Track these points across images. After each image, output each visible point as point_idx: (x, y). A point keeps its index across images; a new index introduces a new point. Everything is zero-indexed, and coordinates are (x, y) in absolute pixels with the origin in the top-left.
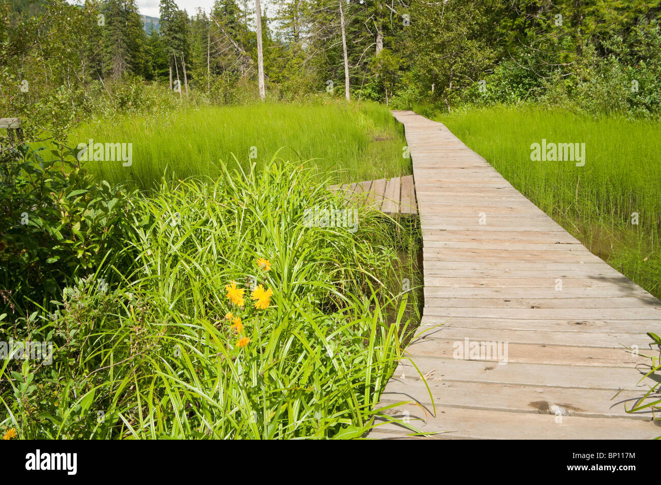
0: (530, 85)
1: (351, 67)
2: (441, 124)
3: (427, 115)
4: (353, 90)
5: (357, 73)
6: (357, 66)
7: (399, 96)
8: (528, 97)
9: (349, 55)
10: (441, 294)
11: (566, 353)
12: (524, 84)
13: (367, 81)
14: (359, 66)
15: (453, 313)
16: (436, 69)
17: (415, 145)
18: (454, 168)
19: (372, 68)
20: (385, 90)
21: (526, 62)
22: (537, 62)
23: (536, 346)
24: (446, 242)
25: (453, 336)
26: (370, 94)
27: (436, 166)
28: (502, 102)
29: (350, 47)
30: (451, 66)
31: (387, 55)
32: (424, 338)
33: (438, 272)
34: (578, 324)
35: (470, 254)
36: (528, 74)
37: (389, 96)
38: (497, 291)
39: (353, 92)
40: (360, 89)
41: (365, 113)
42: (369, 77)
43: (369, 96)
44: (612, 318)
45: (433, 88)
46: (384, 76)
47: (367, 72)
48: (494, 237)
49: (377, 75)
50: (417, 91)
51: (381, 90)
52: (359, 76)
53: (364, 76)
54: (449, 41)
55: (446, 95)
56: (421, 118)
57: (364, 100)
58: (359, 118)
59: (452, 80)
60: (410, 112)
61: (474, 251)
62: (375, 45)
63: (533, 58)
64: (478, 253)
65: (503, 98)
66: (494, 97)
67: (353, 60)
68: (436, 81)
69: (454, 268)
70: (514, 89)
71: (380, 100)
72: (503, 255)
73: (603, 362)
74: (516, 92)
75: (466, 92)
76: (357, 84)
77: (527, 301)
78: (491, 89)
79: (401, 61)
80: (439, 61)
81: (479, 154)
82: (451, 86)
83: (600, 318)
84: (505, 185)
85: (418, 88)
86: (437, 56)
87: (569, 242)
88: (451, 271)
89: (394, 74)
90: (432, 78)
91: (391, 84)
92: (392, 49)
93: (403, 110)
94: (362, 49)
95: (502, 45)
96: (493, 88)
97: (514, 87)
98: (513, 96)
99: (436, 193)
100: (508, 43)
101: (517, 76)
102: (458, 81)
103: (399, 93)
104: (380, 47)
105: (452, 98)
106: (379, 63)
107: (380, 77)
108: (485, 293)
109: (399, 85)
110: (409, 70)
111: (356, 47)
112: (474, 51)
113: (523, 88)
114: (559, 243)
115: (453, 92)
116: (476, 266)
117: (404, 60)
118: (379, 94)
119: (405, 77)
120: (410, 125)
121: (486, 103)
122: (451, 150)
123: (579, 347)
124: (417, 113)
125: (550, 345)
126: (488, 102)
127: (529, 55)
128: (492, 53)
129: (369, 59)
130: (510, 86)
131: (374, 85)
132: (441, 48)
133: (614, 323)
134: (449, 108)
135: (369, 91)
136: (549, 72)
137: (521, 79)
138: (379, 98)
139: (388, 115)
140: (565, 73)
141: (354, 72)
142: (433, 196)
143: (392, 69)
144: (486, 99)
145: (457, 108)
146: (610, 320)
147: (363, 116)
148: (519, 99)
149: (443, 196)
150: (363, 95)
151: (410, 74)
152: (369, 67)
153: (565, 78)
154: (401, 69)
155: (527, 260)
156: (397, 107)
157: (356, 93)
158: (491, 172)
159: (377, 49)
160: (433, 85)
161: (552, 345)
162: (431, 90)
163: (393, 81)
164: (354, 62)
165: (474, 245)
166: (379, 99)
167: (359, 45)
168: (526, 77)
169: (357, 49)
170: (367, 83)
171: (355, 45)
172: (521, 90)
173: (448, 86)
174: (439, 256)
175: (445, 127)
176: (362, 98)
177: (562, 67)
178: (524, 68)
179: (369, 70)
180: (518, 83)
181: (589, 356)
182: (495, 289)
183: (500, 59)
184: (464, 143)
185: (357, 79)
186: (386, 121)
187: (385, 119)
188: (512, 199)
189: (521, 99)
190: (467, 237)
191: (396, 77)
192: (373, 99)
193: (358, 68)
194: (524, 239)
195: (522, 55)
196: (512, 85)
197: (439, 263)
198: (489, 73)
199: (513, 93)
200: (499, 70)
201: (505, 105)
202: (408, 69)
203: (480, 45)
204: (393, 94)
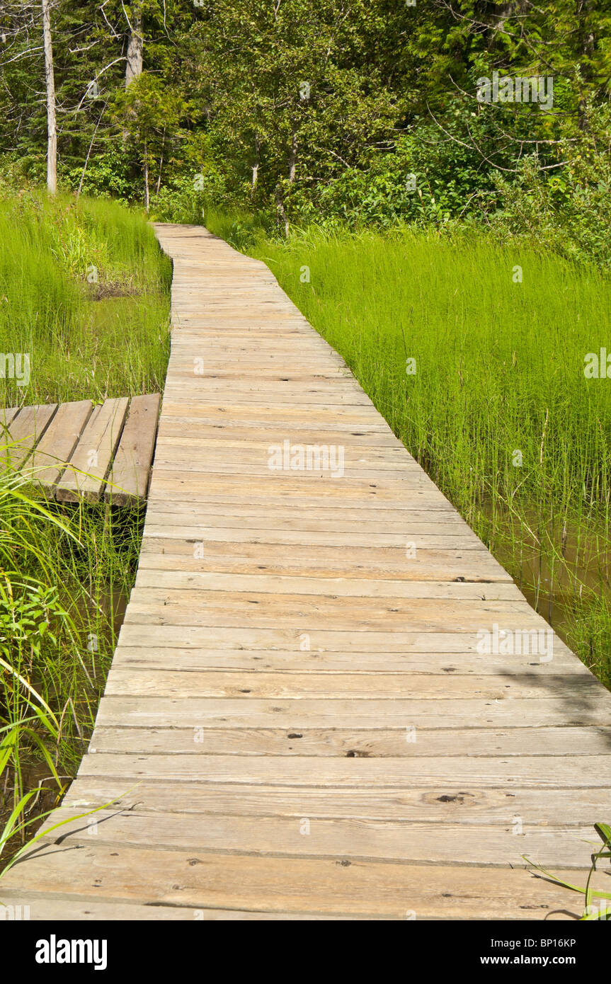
0: (473, 183)
1: (63, 110)
2: (261, 265)
3: (237, 241)
4: (65, 167)
5: (77, 127)
6: (77, 110)
7: (175, 188)
8: (468, 211)
9: (58, 83)
10: (139, 716)
11: (393, 882)
12: (459, 182)
13: (100, 148)
14: (83, 111)
15: (152, 768)
16: (263, 134)
17: (187, 315)
18: (266, 378)
19: (114, 117)
20: (143, 173)
21: (464, 131)
22: (491, 133)
23: (328, 863)
24: (192, 574)
25: (133, 835)
26: (106, 181)
27: (222, 372)
28: (408, 220)
29: (62, 63)
30: (296, 126)
31: (150, 88)
32: (59, 841)
33: (150, 656)
34: (445, 799)
35: (241, 606)
36: (468, 159)
37: (152, 188)
38: (277, 710)
39: (67, 173)
40: (82, 165)
41: (88, 225)
42: (106, 139)
43: (104, 185)
44: (530, 784)
45: (255, 176)
46: (143, 138)
47: (101, 127)
48: (313, 562)
49: (125, 135)
50: (221, 179)
51: (135, 172)
52: (82, 135)
53: (92, 135)
54: (292, 69)
55: (281, 197)
56: (221, 245)
57: (91, 193)
58: (72, 237)
59: (297, 161)
60: (199, 230)
61: (255, 597)
62: (125, 62)
63: (481, 122)
64: (263, 603)
65: (409, 211)
66: (391, 206)
67: (69, 94)
68: (264, 160)
69: (193, 644)
70: (437, 191)
71: (132, 196)
72: (322, 610)
73: (472, 907)
74: (442, 198)
75: (327, 192)
76: (76, 154)
77: (342, 736)
78: (385, 187)
79: (185, 105)
80: (268, 115)
81: (333, 344)
82: (292, 175)
83: (500, 783)
84: (373, 427)
85: (224, 172)
86: (264, 101)
87: (487, 577)
88: (182, 652)
89: (168, 136)
90: (254, 152)
91: (158, 160)
92: (161, 75)
93: (184, 223)
94: (92, 70)
95: (418, 87)
96: (389, 185)
97: (437, 187)
98: (434, 208)
99: (205, 443)
100: (431, 83)
101: (444, 161)
102: (311, 165)
103: (176, 182)
104: (135, 68)
105: (296, 204)
106: (132, 105)
107: (132, 139)
108: (250, 713)
109: (179, 163)
110: (204, 129)
111: (77, 63)
112: (349, 96)
113: (456, 189)
114: (462, 580)
115: (298, 188)
116: (247, 638)
117: (191, 103)
118: (128, 181)
119: (193, 144)
120: (186, 262)
121: (372, 219)
122: (270, 332)
123: (430, 863)
124: (214, 235)
125: (361, 859)
126: (377, 218)
127: (473, 114)
128: (393, 102)
129: (108, 94)
130: (427, 183)
131: (117, 158)
132: (273, 82)
133: (529, 798)
134: (287, 228)
135: (106, 171)
136: (516, 157)
137: (452, 169)
138: (128, 191)
139: (145, 232)
140: (553, 161)
141: (70, 123)
142: (196, 449)
143: (161, 122)
144: (374, 211)
145: (305, 228)
146: (523, 787)
147: (81, 232)
148: (448, 215)
149: (218, 449)
150: (89, 181)
151: (206, 138)
152: (107, 114)
153: (551, 172)
154: (185, 124)
155: (373, 625)
156: (169, 216)
157: (72, 174)
158: (351, 392)
159: (128, 72)
160: (255, 169)
161: (369, 860)
162: (251, 181)
163: (165, 152)
164: (72, 98)
165: (259, 583)
166: (129, 193)
167: (84, 58)
168: (463, 165)
169: (80, 68)
170: (101, 152)
171: (75, 59)
172: (454, 194)
173: (287, 175)
174: (164, 610)
175: (269, 273)
176: (86, 189)
177: (544, 149)
178: (461, 143)
179: (107, 122)
180: (447, 179)
181: (444, 890)
182: (275, 704)
183: (410, 120)
184: (307, 315)
185: (77, 142)
186: (139, 249)
187: (137, 244)
188: (383, 464)
189: (452, 216)
190: (248, 561)
191: (173, 142)
192: (115, 193)
193: (79, 115)
194: (384, 567)
195: (458, 113)
196: (432, 182)
197: (159, 632)
198: (384, 150)
199: (433, 201)
200: (407, 144)
201: (414, 226)
202: (202, 124)
203: (367, 83)
204: (164, 183)
